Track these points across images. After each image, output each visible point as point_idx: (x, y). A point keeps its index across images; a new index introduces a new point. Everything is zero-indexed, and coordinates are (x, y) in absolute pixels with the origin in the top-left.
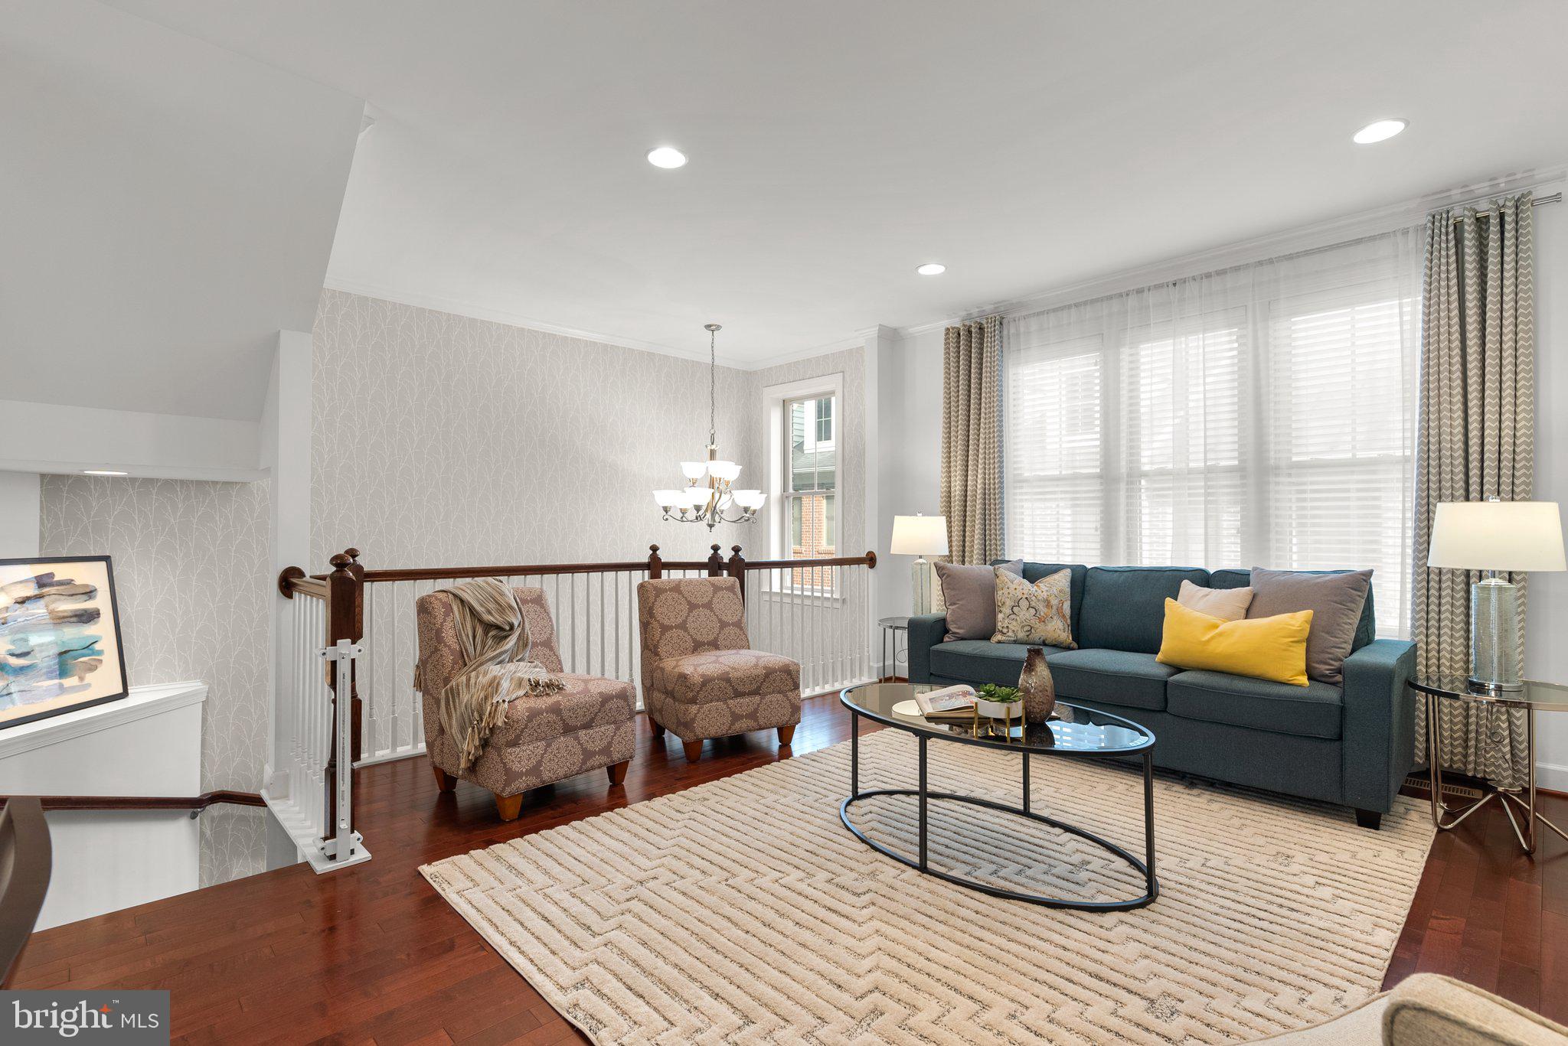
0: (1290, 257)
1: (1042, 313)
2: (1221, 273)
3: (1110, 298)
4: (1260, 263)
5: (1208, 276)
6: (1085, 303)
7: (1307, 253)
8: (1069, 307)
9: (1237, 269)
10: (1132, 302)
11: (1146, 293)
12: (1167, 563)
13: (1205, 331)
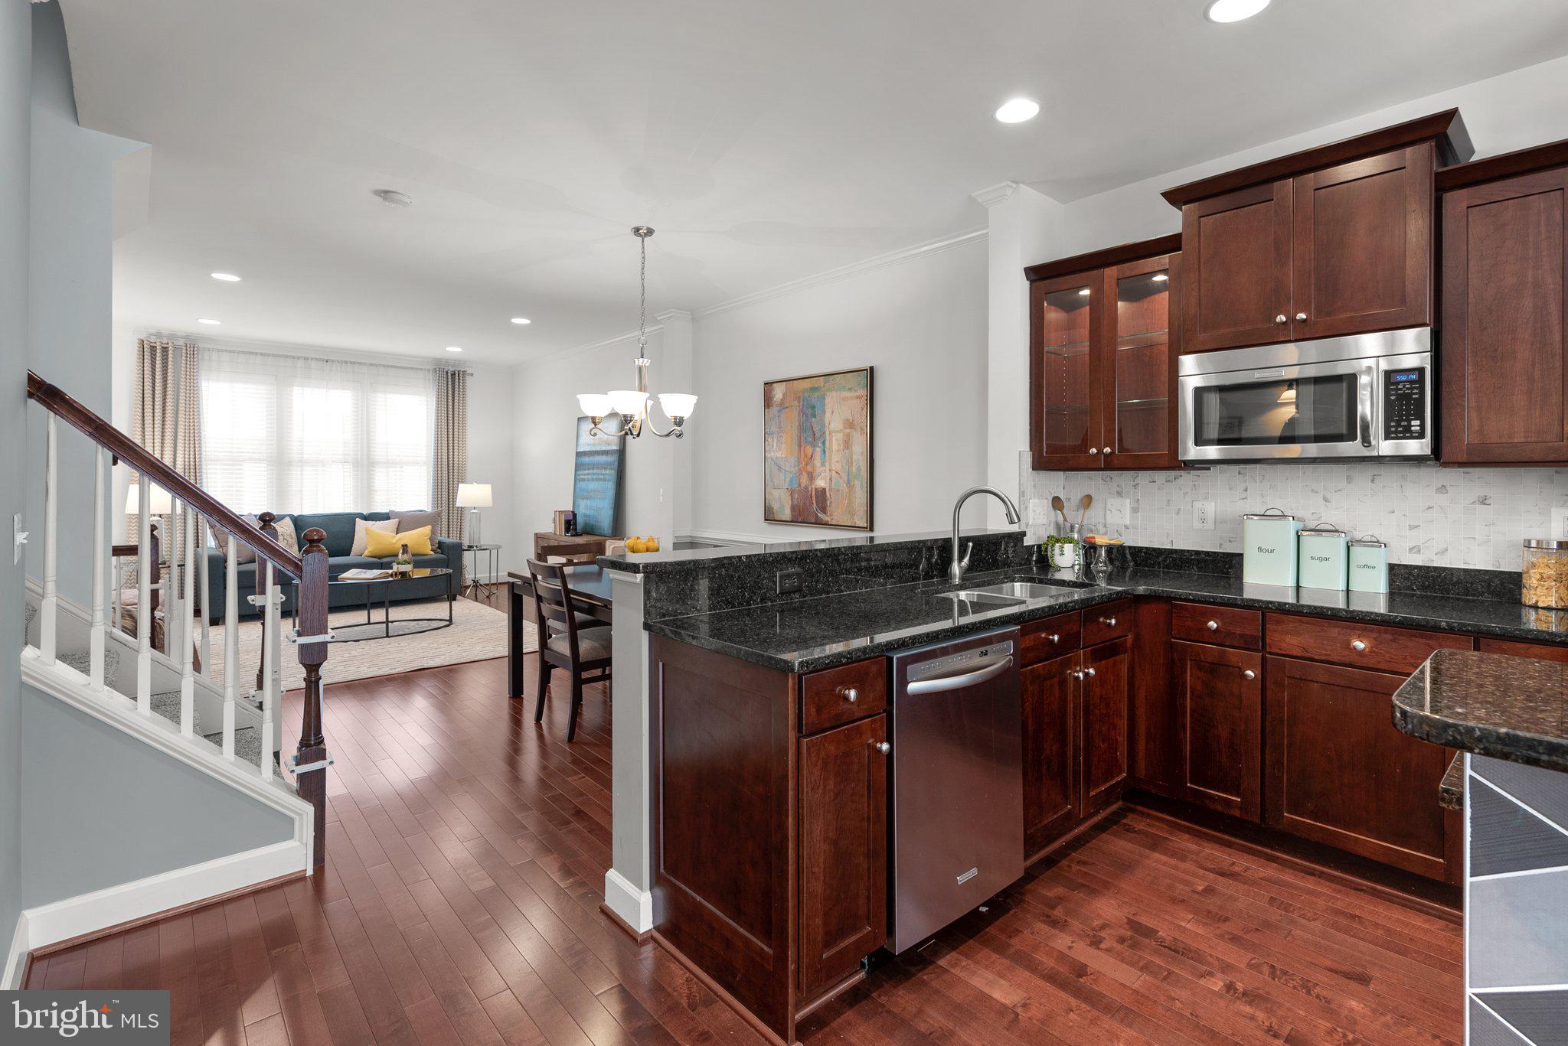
0: (384, 366)
1: (234, 352)
2: (354, 363)
3: (286, 357)
4: (372, 365)
5: (346, 362)
6: (269, 355)
7: (392, 367)
8: (256, 354)
9: (360, 364)
10: (300, 363)
11: (309, 361)
12: (348, 511)
13: (344, 389)
